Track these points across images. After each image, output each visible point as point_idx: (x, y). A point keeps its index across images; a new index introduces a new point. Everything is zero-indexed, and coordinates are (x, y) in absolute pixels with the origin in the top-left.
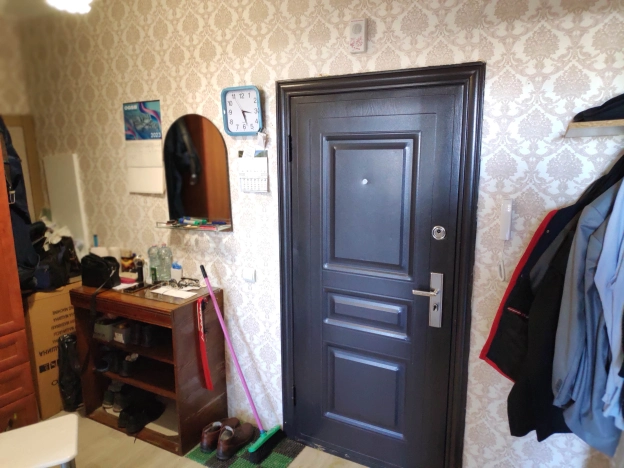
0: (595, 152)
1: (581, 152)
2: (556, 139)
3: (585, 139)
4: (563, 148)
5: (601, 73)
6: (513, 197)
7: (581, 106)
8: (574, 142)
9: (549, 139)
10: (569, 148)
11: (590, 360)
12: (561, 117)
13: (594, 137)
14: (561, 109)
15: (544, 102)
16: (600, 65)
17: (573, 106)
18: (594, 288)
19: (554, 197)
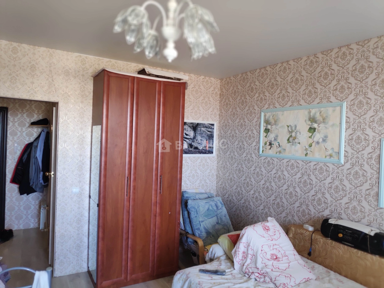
0: (36, 131)
1: (33, 131)
2: (27, 128)
3: (34, 128)
4: (29, 130)
5: (36, 114)
6: (17, 141)
7: (32, 121)
8: (32, 128)
9: (26, 127)
10: (31, 130)
11: (37, 173)
12: (28, 123)
13: (36, 128)
14: (28, 120)
15: (24, 119)
16: (36, 112)
17: (31, 120)
18: (36, 158)
19: (27, 141)
